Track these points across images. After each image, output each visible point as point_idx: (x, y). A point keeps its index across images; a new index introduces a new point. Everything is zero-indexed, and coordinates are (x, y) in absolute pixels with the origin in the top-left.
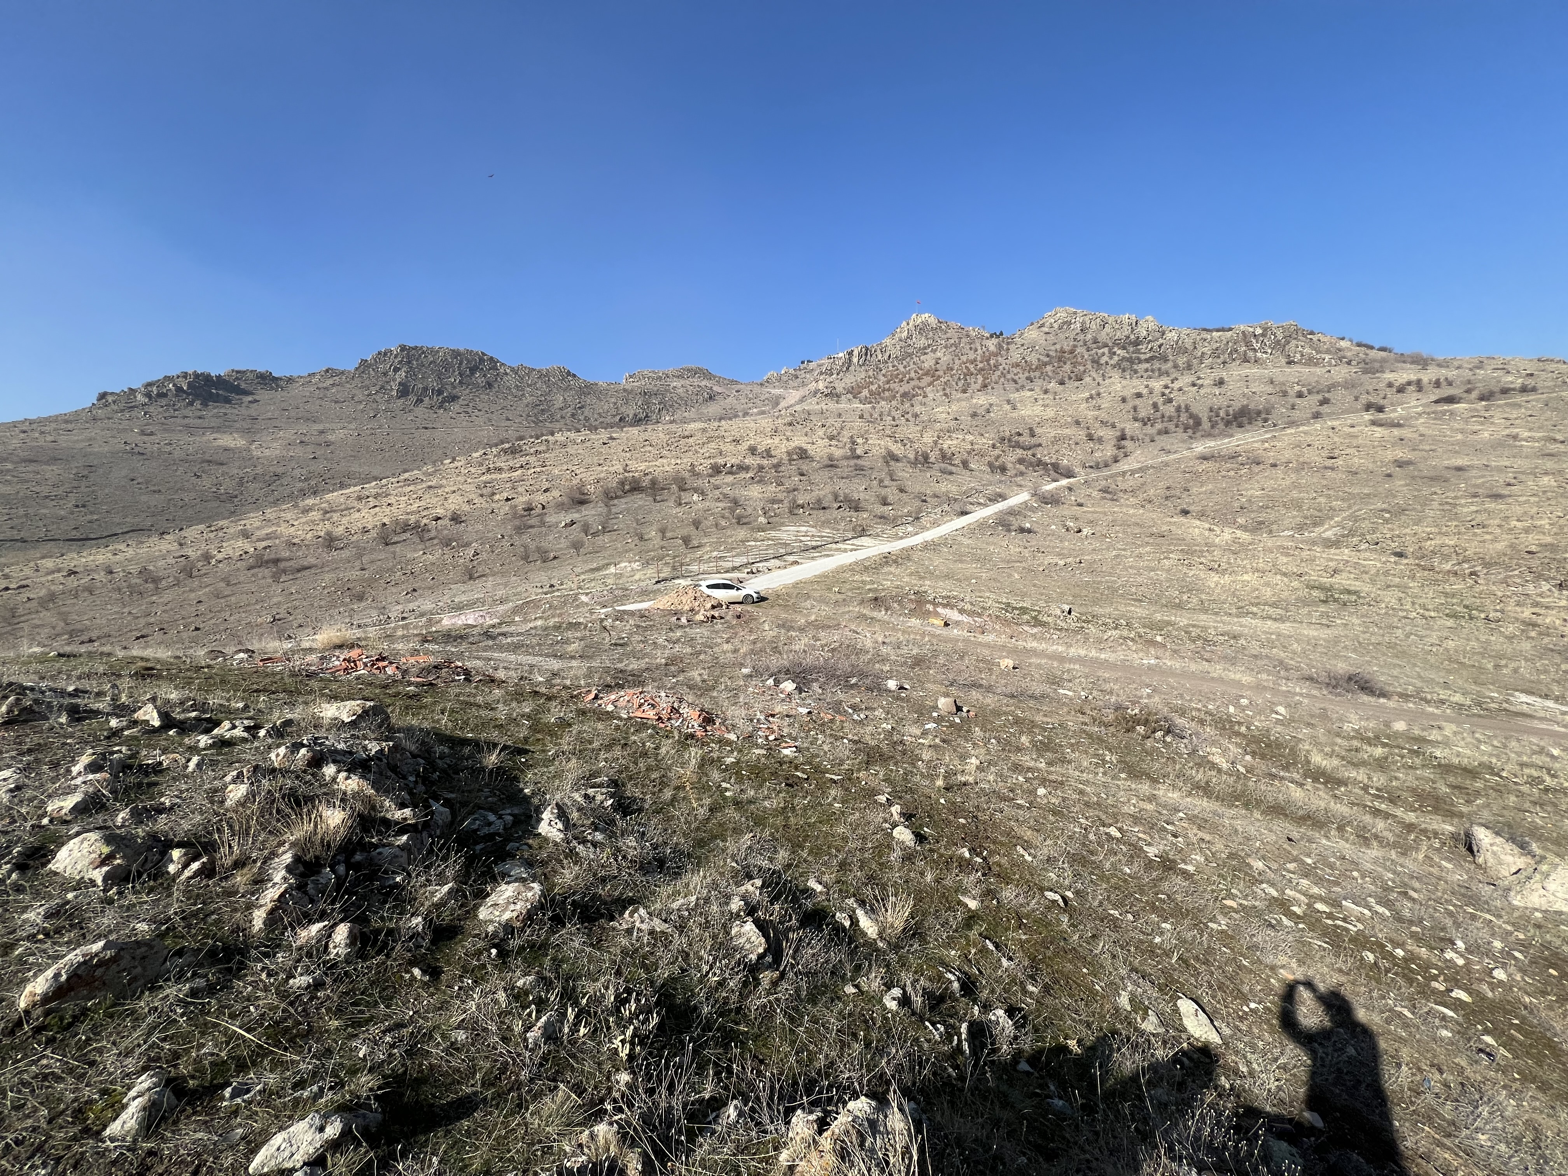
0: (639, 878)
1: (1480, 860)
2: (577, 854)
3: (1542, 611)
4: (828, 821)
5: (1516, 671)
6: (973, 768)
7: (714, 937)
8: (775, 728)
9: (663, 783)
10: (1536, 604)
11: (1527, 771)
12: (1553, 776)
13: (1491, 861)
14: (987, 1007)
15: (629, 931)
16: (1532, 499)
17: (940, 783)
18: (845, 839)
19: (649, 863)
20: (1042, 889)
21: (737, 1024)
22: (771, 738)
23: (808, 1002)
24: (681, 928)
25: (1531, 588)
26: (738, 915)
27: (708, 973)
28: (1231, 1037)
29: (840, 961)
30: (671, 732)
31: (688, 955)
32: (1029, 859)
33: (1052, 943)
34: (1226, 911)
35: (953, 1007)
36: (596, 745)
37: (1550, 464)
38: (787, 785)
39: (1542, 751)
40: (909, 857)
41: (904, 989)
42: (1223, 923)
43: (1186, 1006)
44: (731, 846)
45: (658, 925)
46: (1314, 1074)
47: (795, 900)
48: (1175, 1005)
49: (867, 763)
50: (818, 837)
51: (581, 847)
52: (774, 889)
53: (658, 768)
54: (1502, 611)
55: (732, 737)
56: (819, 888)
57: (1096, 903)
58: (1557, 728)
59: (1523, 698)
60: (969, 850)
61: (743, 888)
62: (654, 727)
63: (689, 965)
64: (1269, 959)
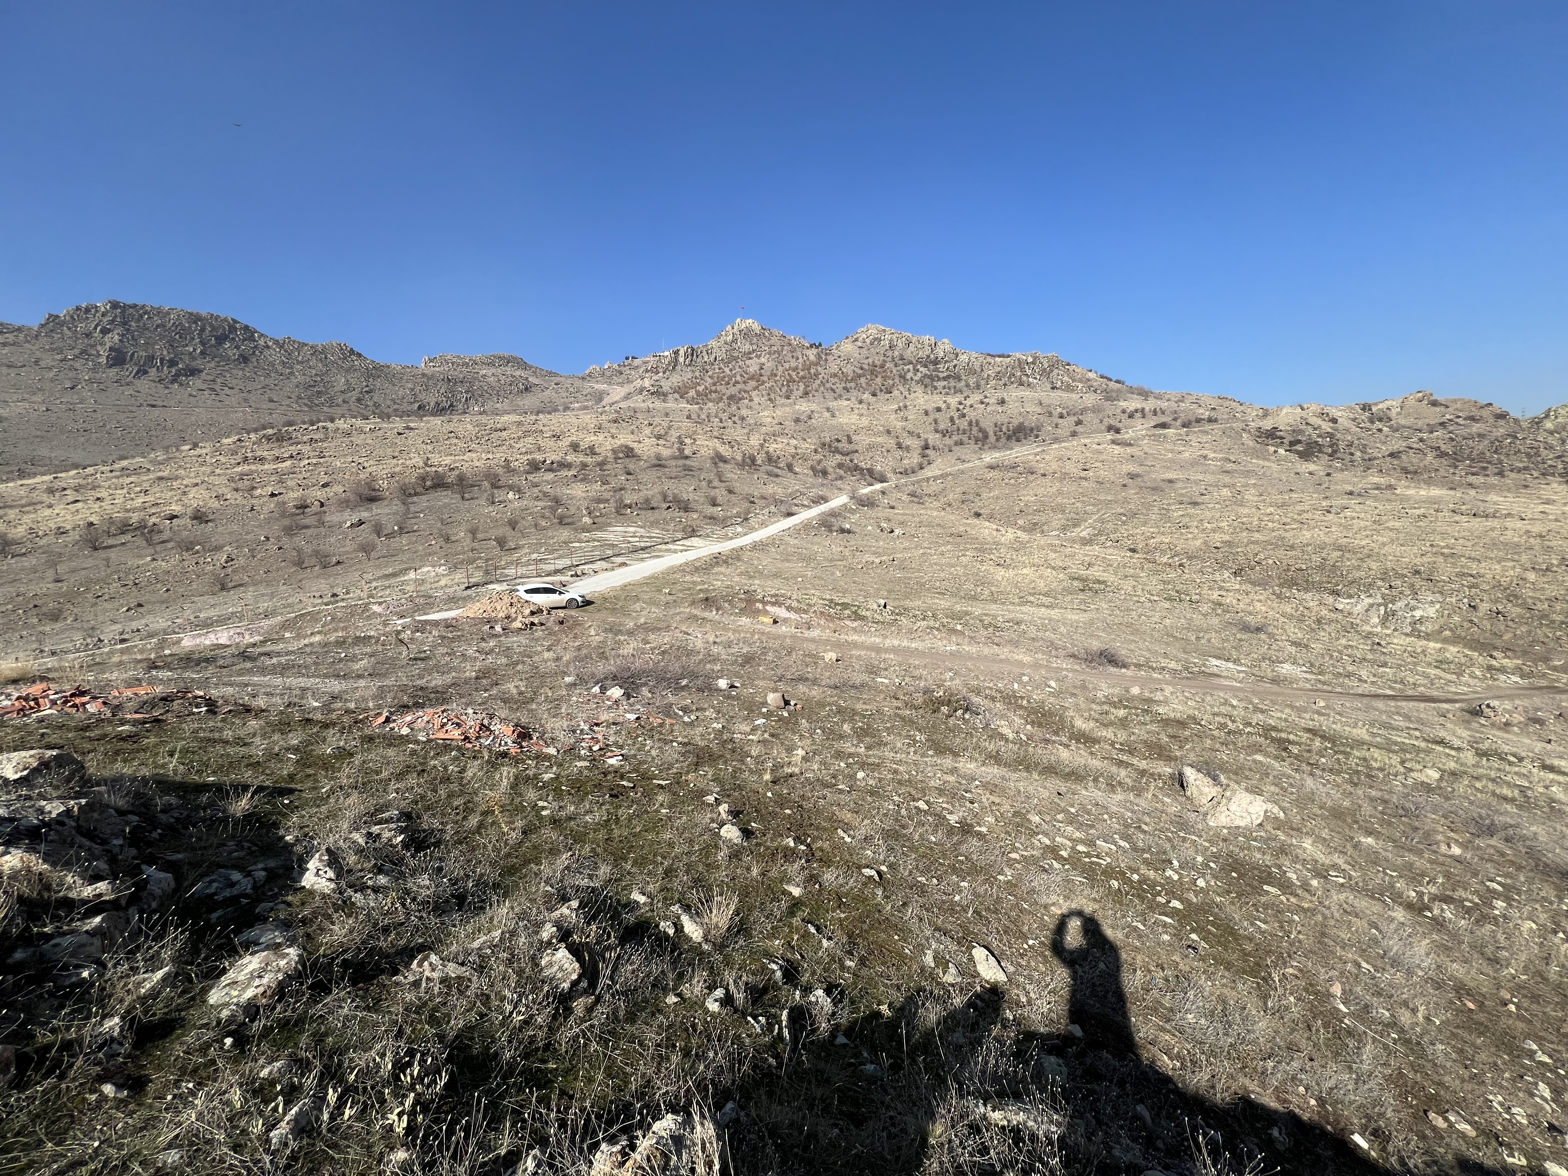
0: (433, 921)
1: (1188, 793)
2: (353, 904)
3: (1224, 594)
4: (654, 828)
5: (1209, 641)
6: (799, 758)
7: (520, 973)
8: (600, 737)
9: (468, 809)
10: (1221, 588)
11: (1217, 719)
12: (1233, 721)
13: (1196, 793)
14: (807, 990)
15: (416, 984)
16: (1217, 506)
17: (767, 777)
18: (671, 845)
19: (447, 901)
20: (859, 867)
21: (544, 1061)
22: (596, 748)
23: (626, 1021)
24: (481, 969)
25: (1218, 577)
26: (549, 943)
27: (511, 1013)
28: (1014, 973)
29: (663, 972)
30: (480, 752)
31: (488, 997)
32: (848, 840)
33: (868, 917)
34: (1011, 863)
35: (775, 996)
36: (385, 774)
37: (1227, 479)
38: (611, 796)
39: (1226, 703)
40: (735, 854)
41: (727, 989)
42: (1008, 875)
43: (979, 953)
44: (545, 868)
45: (453, 970)
46: (1074, 992)
47: (616, 916)
48: (970, 954)
49: (697, 764)
50: (643, 847)
51: (358, 895)
52: (590, 909)
53: (462, 793)
54: (1199, 594)
55: (552, 751)
56: (642, 899)
57: (907, 873)
58: (1234, 684)
59: (1215, 662)
60: (794, 839)
61: (558, 913)
62: (459, 749)
63: (490, 1009)
64: (1044, 900)
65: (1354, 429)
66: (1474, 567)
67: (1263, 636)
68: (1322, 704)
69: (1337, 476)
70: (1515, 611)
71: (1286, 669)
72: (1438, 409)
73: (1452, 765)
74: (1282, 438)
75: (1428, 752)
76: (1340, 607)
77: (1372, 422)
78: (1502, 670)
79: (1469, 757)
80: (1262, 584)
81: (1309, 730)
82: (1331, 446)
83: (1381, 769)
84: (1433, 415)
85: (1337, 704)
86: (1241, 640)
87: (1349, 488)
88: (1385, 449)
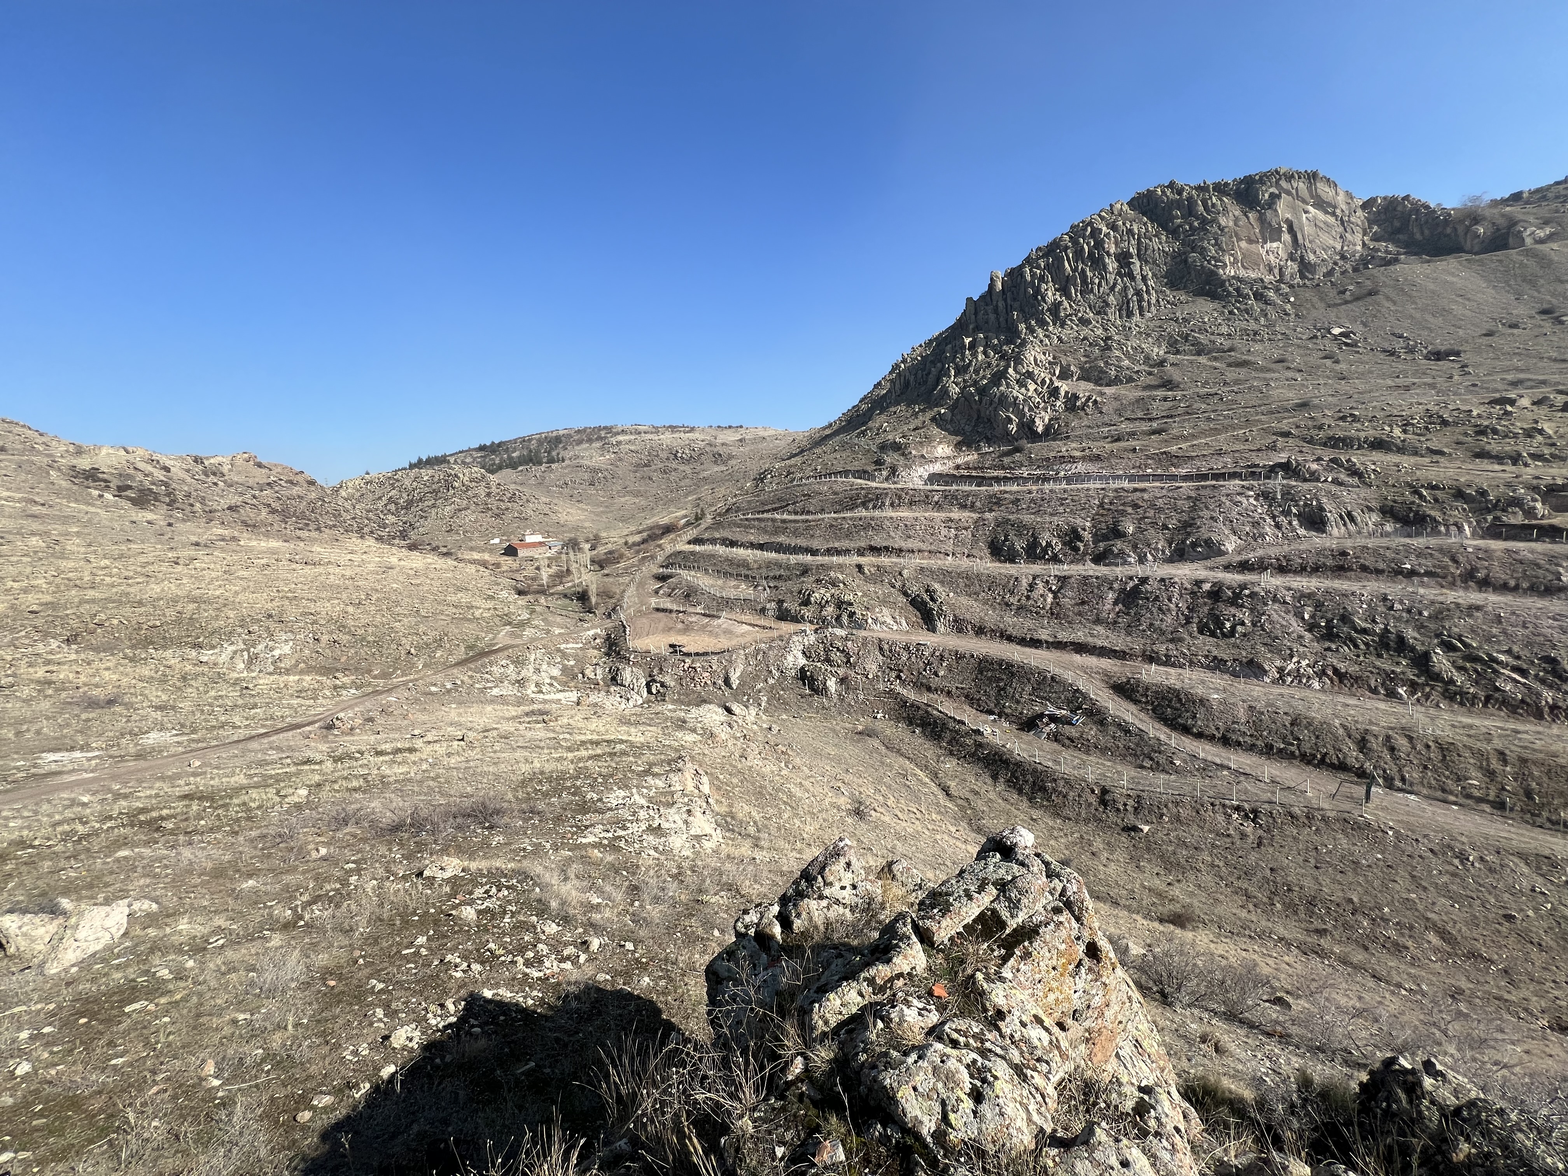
1: (12, 950)
3: (55, 668)
10: (48, 662)
12: (85, 823)
13: (23, 944)
39: (73, 803)
54: (14, 675)
58: (86, 776)
59: (51, 757)
65: (189, 480)
66: (312, 608)
67: (118, 709)
68: (197, 763)
69: (180, 526)
70: (345, 638)
71: (153, 738)
72: (263, 471)
73: (317, 778)
74: (106, 481)
75: (298, 774)
76: (204, 659)
77: (207, 476)
78: (343, 686)
79: (329, 765)
80: (109, 649)
81: (185, 797)
82: (168, 495)
83: (259, 807)
84: (260, 476)
85: (213, 757)
86: (88, 720)
87: (194, 539)
88: (224, 503)
